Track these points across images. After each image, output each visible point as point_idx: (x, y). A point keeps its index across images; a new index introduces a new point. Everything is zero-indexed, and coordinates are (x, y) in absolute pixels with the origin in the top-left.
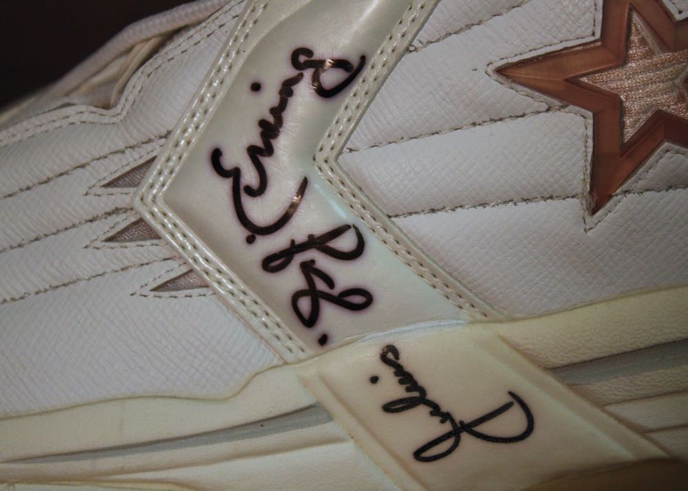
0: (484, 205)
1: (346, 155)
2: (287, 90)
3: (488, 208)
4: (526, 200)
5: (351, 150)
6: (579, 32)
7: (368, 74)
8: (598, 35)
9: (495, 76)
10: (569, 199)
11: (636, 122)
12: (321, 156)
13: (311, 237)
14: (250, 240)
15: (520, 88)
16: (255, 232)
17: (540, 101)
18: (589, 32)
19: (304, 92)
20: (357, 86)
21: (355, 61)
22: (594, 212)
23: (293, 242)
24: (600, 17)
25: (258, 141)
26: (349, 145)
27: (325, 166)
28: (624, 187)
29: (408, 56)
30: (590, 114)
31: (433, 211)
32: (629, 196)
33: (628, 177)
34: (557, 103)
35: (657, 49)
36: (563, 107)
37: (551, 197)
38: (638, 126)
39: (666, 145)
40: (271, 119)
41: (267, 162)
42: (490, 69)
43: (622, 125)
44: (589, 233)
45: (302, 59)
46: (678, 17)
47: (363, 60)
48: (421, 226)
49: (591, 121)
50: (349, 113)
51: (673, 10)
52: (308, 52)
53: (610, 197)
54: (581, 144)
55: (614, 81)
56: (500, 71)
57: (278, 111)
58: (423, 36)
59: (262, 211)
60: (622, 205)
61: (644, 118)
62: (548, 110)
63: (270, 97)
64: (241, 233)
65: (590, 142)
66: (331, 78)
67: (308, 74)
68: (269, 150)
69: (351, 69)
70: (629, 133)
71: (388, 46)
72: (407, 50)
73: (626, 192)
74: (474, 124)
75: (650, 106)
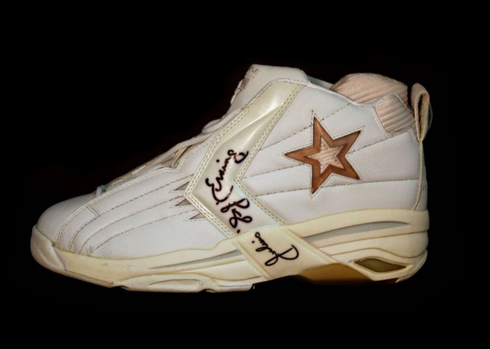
0: (282, 192)
1: (244, 180)
2: (227, 161)
3: (284, 193)
4: (294, 190)
5: (245, 178)
6: (307, 143)
7: (249, 156)
8: (312, 144)
9: (284, 156)
10: (306, 190)
11: (324, 167)
12: (236, 180)
13: (235, 202)
14: (217, 204)
15: (291, 159)
16: (219, 201)
17: (297, 163)
18: (310, 143)
19: (232, 161)
20: (246, 160)
21: (245, 153)
22: (313, 193)
23: (229, 204)
24: (312, 139)
25: (219, 176)
26: (244, 176)
27: (238, 182)
28: (321, 186)
29: (260, 151)
30: (311, 166)
31: (268, 194)
32: (323, 188)
33: (322, 183)
34: (301, 163)
35: (328, 148)
36: (303, 164)
37: (301, 189)
38: (324, 169)
39: (332, 174)
40: (222, 170)
41: (221, 182)
42: (283, 154)
43: (320, 169)
44: (312, 199)
45: (231, 153)
46: (334, 139)
47: (248, 153)
48: (265, 198)
49: (311, 168)
50: (244, 167)
51: (332, 137)
52: (232, 151)
53: (317, 189)
54: (308, 174)
55: (317, 156)
56: (286, 155)
57: (224, 167)
58: (264, 145)
59: (220, 195)
60: (321, 191)
61: (326, 167)
62: (299, 165)
63: (222, 163)
64: (215, 202)
65: (311, 174)
66: (239, 158)
67: (233, 157)
68: (222, 178)
69: (244, 155)
70: (322, 171)
71: (254, 149)
72: (260, 150)
73: (322, 187)
74: (279, 169)
75: (327, 163)
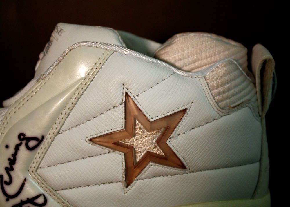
0: (88, 186)
1: (39, 170)
2: (17, 148)
3: (90, 187)
4: (103, 184)
5: (41, 168)
6: (117, 126)
7: (45, 141)
8: (124, 127)
9: (89, 142)
10: (118, 183)
11: (140, 155)
12: (31, 170)
13: (28, 199)
14: (7, 200)
15: (98, 146)
16: (8, 197)
17: (106, 150)
18: (121, 126)
20: (42, 146)
21: (40, 138)
22: (127, 187)
23: (22, 201)
24: (124, 121)
25: (8, 166)
26: (40, 166)
27: (32, 173)
28: (137, 178)
29: (58, 135)
30: (123, 154)
31: (70, 188)
32: (139, 181)
33: (139, 174)
34: (111, 150)
35: (145, 131)
36: (114, 151)
37: (112, 182)
38: (141, 157)
39: (151, 163)
40: (12, 158)
41: (12, 173)
42: (87, 140)
43: (136, 157)
44: (126, 194)
45: (22, 137)
46: (151, 120)
47: (43, 137)
48: (66, 193)
49: (124, 156)
50: (40, 155)
51: (150, 118)
53: (133, 181)
54: (121, 164)
55: (131, 142)
56: (91, 140)
57: (15, 155)
58: (63, 128)
60: (137, 184)
61: (143, 154)
62: (109, 153)
63: (12, 150)
64: (3, 198)
65: (124, 163)
66: (32, 144)
67: (24, 142)
68: (12, 169)
70: (138, 159)
71: (51, 132)
72: (58, 133)
73: (139, 179)
74: (83, 158)
75: (144, 150)
